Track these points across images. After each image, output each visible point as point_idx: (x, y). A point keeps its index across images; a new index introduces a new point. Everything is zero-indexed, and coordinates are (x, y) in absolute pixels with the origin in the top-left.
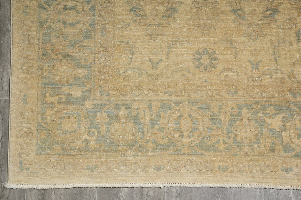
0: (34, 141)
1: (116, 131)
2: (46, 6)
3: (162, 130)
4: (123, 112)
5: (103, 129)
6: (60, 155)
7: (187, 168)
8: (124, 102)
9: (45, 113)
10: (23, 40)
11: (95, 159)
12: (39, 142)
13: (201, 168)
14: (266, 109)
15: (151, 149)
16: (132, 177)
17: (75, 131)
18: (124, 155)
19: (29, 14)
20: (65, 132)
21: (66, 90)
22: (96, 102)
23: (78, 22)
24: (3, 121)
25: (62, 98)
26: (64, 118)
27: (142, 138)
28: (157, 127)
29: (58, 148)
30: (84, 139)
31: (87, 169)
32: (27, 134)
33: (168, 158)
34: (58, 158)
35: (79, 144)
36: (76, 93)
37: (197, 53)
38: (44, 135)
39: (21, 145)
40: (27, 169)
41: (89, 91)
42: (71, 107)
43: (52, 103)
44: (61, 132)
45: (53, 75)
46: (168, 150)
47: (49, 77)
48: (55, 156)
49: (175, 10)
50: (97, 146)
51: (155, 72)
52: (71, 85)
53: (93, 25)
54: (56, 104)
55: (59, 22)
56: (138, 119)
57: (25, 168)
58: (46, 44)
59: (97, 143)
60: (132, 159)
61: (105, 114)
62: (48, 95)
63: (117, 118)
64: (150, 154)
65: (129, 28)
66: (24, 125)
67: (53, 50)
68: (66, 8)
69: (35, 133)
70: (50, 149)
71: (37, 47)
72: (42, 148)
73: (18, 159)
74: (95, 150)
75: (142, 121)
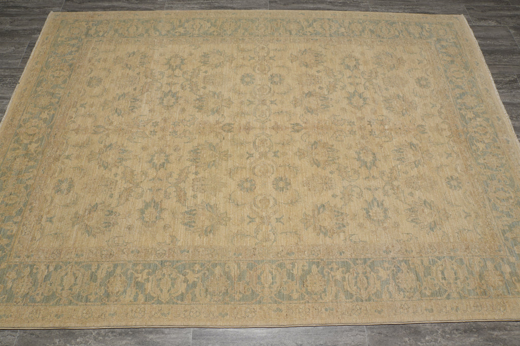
2: (447, 293)
3: (511, 210)
4: (509, 235)
8: (501, 234)
10: (479, 311)
14: (475, 150)
19: (457, 307)
21: (507, 276)
22: (508, 254)
23: (453, 269)
25: (515, 279)
28: (510, 213)
36: (507, 269)
37: (451, 188)
41: (502, 259)
45: (499, 286)
47: (502, 289)
49: (425, 202)
51: (473, 215)
52: (502, 272)
53: (451, 258)
55: (456, 283)
56: (510, 225)
58: (477, 293)
61: (515, 248)
62: (516, 290)
63: (514, 239)
65: (446, 232)
67: (480, 288)
68: (444, 278)
71: (481, 300)
75: (511, 223)
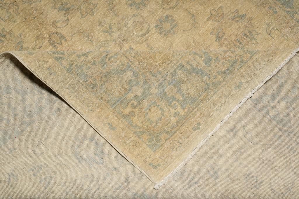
0: (144, 146)
1: (188, 89)
2: (61, 56)
3: (217, 60)
4: (181, 74)
5: (178, 97)
6: (169, 138)
7: (258, 68)
8: (175, 67)
9: (133, 123)
10: (71, 92)
11: (193, 120)
12: (148, 143)
13: (267, 59)
15: (222, 79)
16: (227, 108)
17: (163, 115)
18: (208, 99)
19: (55, 72)
20: (157, 122)
21: (130, 95)
22: (157, 84)
25: (133, 103)
26: (147, 114)
27: (209, 78)
28: (213, 61)
29: (164, 136)
30: (173, 114)
31: (195, 130)
32: (136, 145)
33: (239, 74)
34: (170, 141)
35: (174, 120)
36: (139, 91)
38: (146, 136)
39: (138, 155)
40: (159, 165)
41: (146, 82)
42: (145, 103)
43: (131, 112)
44: (155, 124)
45: (112, 94)
46: (234, 68)
47: (112, 98)
48: (167, 142)
50: (186, 110)
52: (130, 90)
54: (134, 110)
55: (79, 57)
56: (195, 69)
57: (157, 165)
58: (87, 80)
59: (184, 109)
60: (216, 97)
61: (170, 86)
62: (122, 110)
63: (180, 81)
64: (224, 83)
66: (128, 142)
67: (95, 80)
69: (140, 140)
70: (159, 141)
71: (83, 88)
72: (154, 145)
73: (147, 164)
74: (187, 114)
75: (199, 67)
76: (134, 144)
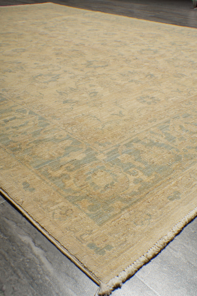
0: (81, 215)
3: (182, 139)
5: (138, 164)
6: (127, 207)
8: (129, 140)
9: (65, 186)
11: (166, 188)
12: (88, 212)
17: (116, 180)
18: (184, 169)
21: (66, 159)
22: (105, 152)
24: (18, 224)
25: (69, 166)
26: (90, 178)
28: (176, 139)
30: (132, 180)
31: (171, 200)
34: (129, 211)
35: (133, 187)
36: (79, 156)
38: (86, 203)
41: (90, 149)
42: (88, 167)
43: (63, 175)
44: (102, 189)
45: (40, 157)
47: (37, 160)
48: (123, 213)
50: (153, 178)
52: (67, 154)
53: (42, 119)
54: (69, 173)
55: (8, 129)
56: (156, 143)
58: (9, 144)
59: (149, 176)
61: (125, 155)
62: (51, 172)
63: (138, 151)
66: (52, 208)
68: (7, 121)
69: (73, 207)
70: (110, 210)
72: (99, 216)
74: (155, 181)
75: (161, 142)
76: (64, 212)
